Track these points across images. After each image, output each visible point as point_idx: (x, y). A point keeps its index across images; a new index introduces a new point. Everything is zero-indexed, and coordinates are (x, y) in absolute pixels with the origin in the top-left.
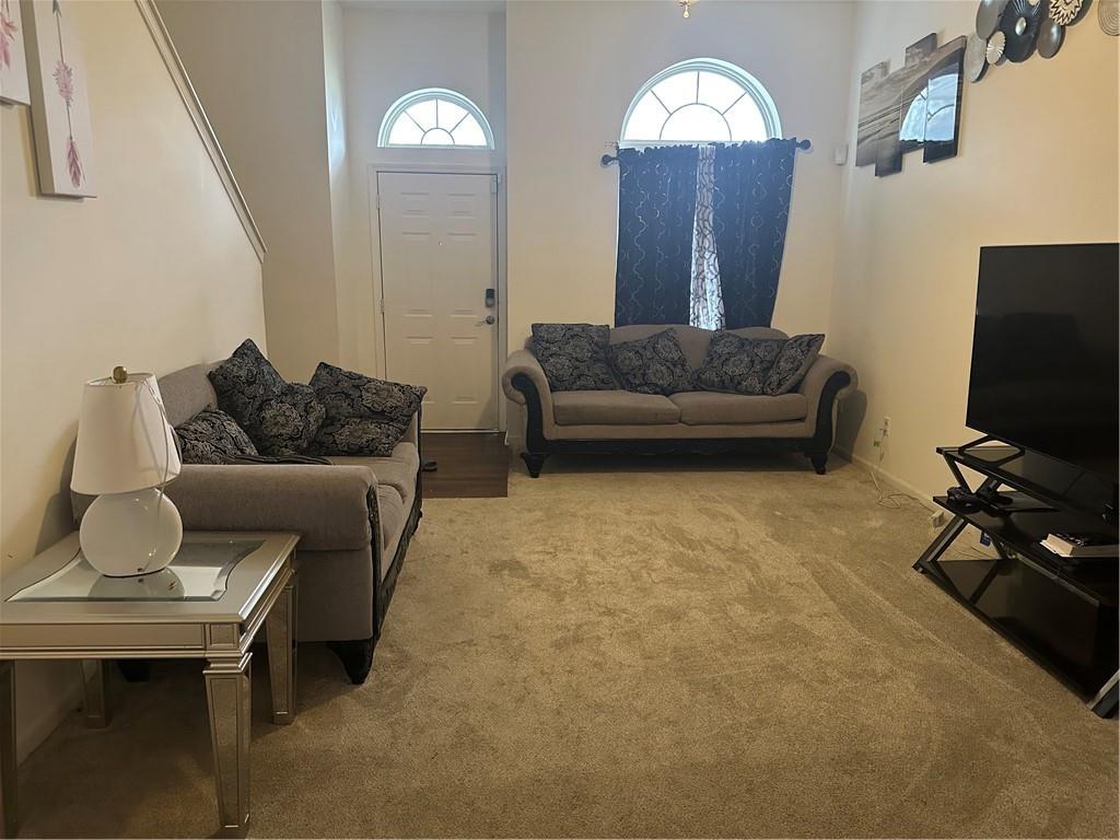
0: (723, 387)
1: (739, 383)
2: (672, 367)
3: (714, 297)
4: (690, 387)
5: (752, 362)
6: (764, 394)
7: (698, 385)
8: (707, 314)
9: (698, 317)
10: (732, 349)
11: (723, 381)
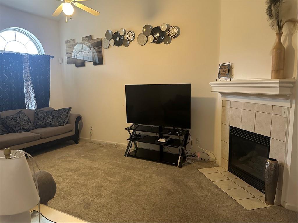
0: (45, 126)
1: (51, 124)
2: (27, 122)
3: (33, 100)
4: (34, 128)
5: (53, 117)
6: (59, 126)
7: (37, 126)
8: (31, 105)
9: (28, 106)
10: (45, 114)
11: (45, 124)
